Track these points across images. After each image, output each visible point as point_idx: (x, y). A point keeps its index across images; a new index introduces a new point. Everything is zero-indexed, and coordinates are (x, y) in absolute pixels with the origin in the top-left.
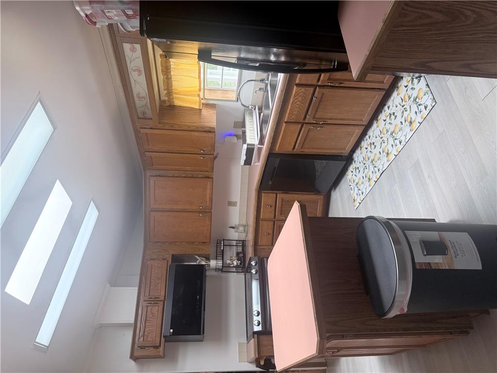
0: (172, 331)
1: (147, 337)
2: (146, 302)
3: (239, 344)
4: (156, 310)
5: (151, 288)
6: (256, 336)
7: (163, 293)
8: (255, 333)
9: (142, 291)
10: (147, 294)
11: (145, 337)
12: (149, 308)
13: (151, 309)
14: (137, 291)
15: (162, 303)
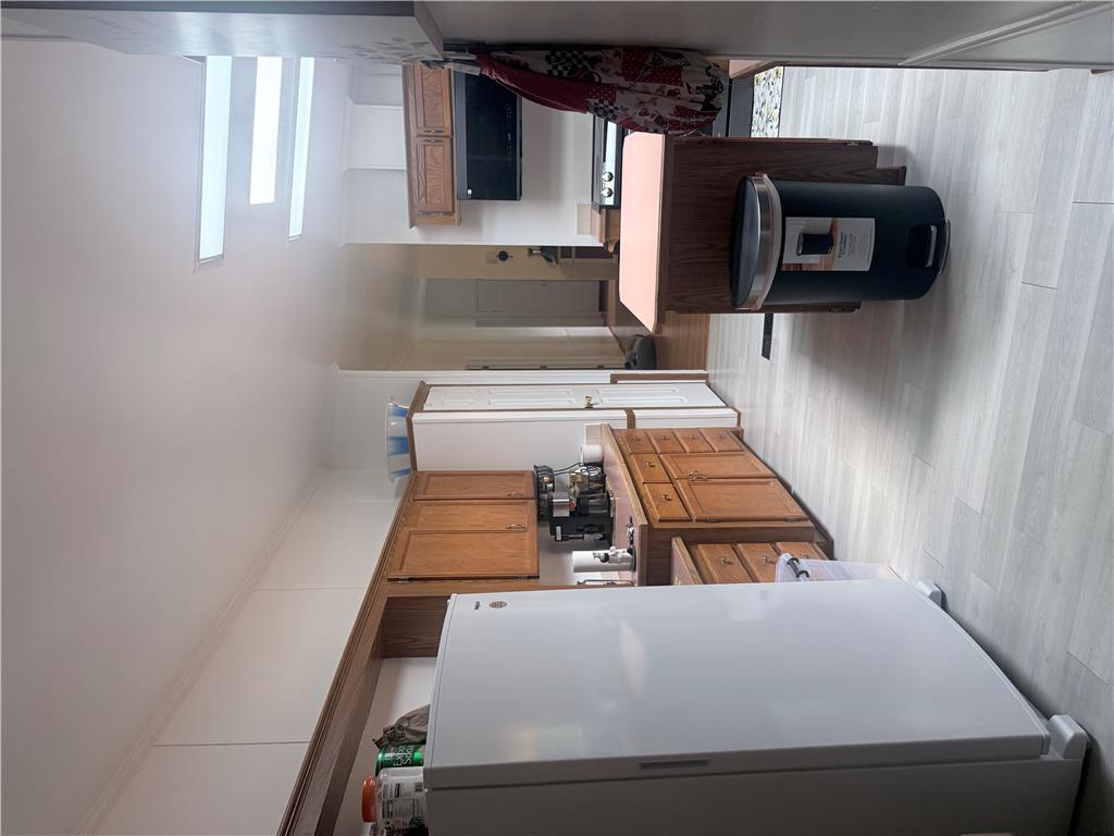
0: (470, 192)
1: (432, 198)
2: (422, 139)
3: (578, 206)
4: (441, 152)
5: (426, 111)
6: (604, 210)
7: (448, 123)
8: (602, 207)
9: (412, 117)
10: (421, 124)
11: (429, 198)
12: (428, 149)
13: (432, 150)
14: (402, 112)
15: (448, 140)
